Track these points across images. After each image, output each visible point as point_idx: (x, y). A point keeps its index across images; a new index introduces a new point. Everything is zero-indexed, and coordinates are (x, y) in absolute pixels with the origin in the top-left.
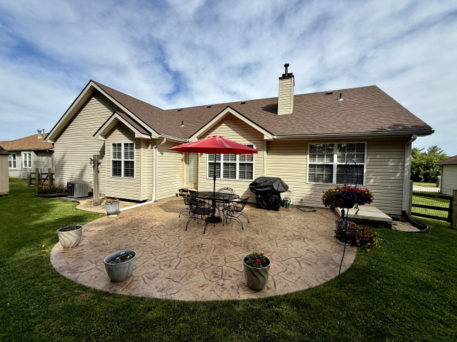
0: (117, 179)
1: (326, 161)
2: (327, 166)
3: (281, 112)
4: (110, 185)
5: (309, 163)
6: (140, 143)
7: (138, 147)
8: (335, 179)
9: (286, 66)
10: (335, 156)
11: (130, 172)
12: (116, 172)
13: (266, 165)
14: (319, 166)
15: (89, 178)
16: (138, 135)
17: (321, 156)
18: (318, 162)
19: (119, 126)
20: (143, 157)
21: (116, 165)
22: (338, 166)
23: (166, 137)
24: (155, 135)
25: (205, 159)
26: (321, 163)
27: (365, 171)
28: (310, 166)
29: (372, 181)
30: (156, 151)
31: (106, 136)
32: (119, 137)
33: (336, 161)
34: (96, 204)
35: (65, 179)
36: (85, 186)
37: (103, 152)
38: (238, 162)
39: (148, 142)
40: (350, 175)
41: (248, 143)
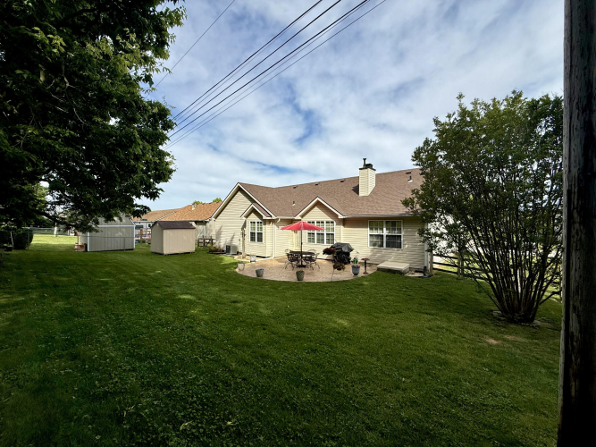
0: (253, 243)
1: (379, 232)
2: (380, 236)
3: (362, 194)
4: (252, 248)
5: (369, 233)
6: (265, 222)
7: (265, 224)
8: (385, 245)
9: (365, 160)
10: (385, 229)
11: (260, 239)
12: (253, 239)
13: (343, 235)
14: (375, 236)
15: (236, 242)
16: (265, 217)
17: (376, 229)
18: (375, 233)
19: (253, 211)
20: (268, 230)
21: (253, 234)
22: (387, 236)
23: (280, 218)
24: (274, 217)
25: (305, 232)
27: (402, 239)
28: (370, 235)
29: (406, 246)
30: (274, 226)
31: (247, 217)
32: (253, 217)
33: (385, 232)
34: (243, 258)
35: (222, 244)
36: (235, 247)
37: (244, 226)
38: (325, 233)
39: (270, 221)
40: (394, 242)
41: (330, 220)
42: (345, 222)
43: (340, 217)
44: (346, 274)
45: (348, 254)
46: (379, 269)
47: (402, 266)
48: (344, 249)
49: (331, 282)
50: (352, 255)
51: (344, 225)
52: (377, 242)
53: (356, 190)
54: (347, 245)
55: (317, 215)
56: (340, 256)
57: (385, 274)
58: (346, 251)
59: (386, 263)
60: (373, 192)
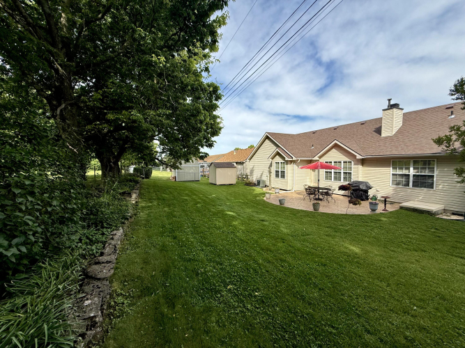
0: (277, 179)
1: (405, 172)
2: (405, 175)
3: (383, 135)
4: (276, 183)
5: (391, 173)
6: (287, 162)
7: (287, 164)
8: (411, 184)
9: (389, 100)
10: (411, 169)
11: (283, 176)
12: (277, 176)
13: (361, 174)
14: (399, 175)
15: (264, 178)
16: (287, 159)
17: (401, 168)
18: (399, 172)
19: (278, 154)
20: (289, 169)
21: (277, 172)
22: (414, 175)
23: (299, 159)
24: (294, 159)
26: (401, 173)
27: (435, 179)
28: (393, 174)
29: (441, 186)
30: (295, 166)
31: (273, 159)
32: (278, 159)
33: (412, 172)
34: (270, 190)
35: (254, 179)
36: (264, 182)
37: (271, 165)
38: (342, 171)
39: (291, 162)
40: (423, 182)
41: (348, 160)
42: (363, 162)
43: (359, 157)
44: (363, 209)
45: (366, 192)
46: (401, 208)
47: (433, 207)
48: (362, 187)
49: (346, 215)
50: (371, 193)
51: (363, 164)
52: (403, 181)
53: (379, 131)
54: (366, 184)
55: (334, 156)
56: (357, 193)
57: (410, 213)
58: (364, 188)
59: (411, 202)
60: (399, 132)
